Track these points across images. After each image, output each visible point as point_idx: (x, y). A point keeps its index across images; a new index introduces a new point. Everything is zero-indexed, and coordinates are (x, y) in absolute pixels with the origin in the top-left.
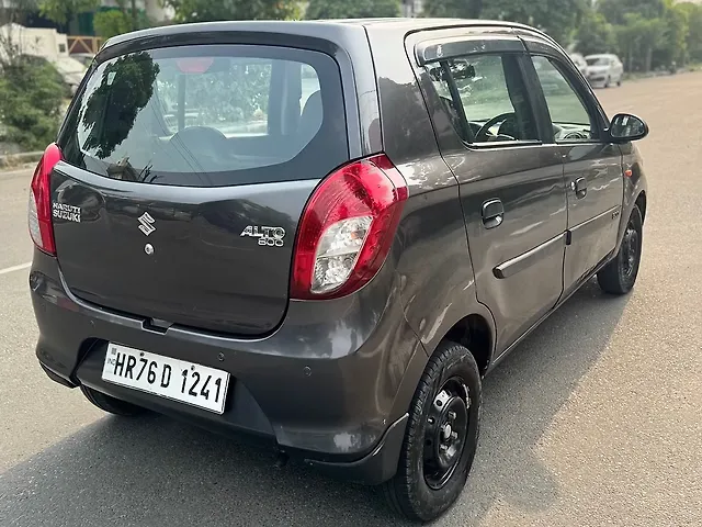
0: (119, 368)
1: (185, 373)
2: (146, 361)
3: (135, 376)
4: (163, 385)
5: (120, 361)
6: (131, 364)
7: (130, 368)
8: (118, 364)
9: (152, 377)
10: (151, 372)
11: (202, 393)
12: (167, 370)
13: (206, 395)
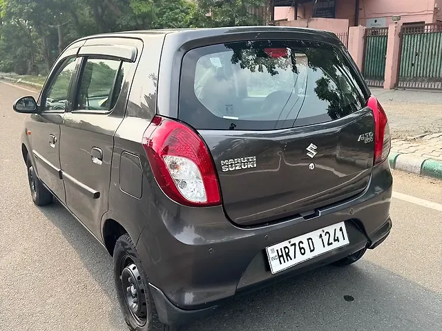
0: (281, 258)
1: (321, 236)
2: (294, 244)
3: (293, 257)
4: (311, 251)
5: (280, 254)
6: (287, 251)
7: (287, 255)
8: (280, 257)
9: (303, 251)
10: (300, 249)
11: (335, 240)
12: (310, 241)
13: (338, 240)
